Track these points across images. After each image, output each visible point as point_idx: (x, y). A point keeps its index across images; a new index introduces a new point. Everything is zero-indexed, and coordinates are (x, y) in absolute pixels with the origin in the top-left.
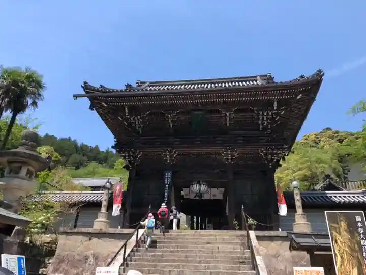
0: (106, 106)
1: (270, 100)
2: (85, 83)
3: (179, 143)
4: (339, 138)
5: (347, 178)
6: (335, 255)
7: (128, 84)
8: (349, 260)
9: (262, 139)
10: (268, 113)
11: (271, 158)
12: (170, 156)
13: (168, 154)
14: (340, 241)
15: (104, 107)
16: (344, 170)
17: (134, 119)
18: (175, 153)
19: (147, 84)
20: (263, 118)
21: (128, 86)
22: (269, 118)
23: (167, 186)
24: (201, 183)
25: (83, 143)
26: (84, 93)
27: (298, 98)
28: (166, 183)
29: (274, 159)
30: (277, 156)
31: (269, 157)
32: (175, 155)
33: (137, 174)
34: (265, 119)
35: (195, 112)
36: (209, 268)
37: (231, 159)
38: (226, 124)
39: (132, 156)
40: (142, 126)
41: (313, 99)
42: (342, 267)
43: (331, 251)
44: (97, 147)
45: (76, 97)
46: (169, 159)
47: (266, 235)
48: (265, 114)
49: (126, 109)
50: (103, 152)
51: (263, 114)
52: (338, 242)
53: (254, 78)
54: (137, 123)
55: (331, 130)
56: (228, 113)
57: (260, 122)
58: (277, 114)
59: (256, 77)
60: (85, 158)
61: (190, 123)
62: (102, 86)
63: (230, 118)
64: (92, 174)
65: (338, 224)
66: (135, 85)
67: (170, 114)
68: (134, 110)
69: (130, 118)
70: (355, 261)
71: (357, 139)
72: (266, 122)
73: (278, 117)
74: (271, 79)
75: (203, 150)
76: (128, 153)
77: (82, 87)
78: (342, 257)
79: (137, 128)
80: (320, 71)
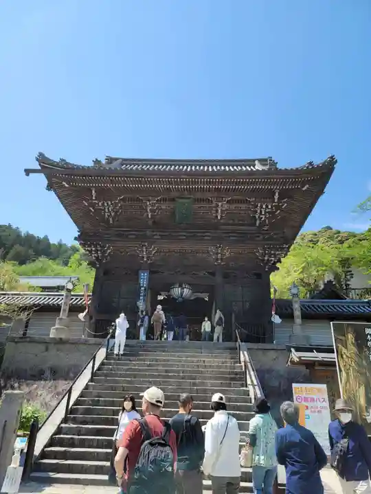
0: (67, 186)
1: (271, 189)
2: (41, 155)
3: (159, 237)
4: (339, 238)
5: (349, 285)
6: (340, 371)
7: (97, 160)
8: (355, 377)
9: (259, 237)
10: (267, 206)
11: (268, 260)
12: (147, 253)
13: (144, 250)
14: (347, 356)
15: (65, 187)
16: (346, 275)
17: (103, 204)
18: (153, 250)
19: (119, 161)
20: (261, 211)
21: (97, 162)
22: (268, 212)
23: (143, 289)
24: (184, 286)
25: (28, 232)
26: (39, 168)
27: (304, 189)
28: (142, 285)
29: (271, 260)
30: (275, 257)
31: (266, 258)
32: (153, 252)
33: (106, 273)
34: (263, 213)
35: (181, 200)
36: (194, 384)
37: (222, 259)
38: (217, 217)
39: (101, 251)
40: (113, 214)
41: (321, 192)
42: (348, 384)
43: (335, 366)
44: (46, 238)
45: (28, 172)
46: (145, 256)
47: (260, 347)
48: (264, 207)
49: (93, 192)
50: (54, 244)
51: (261, 207)
52: (344, 356)
53: (251, 162)
54: (107, 210)
55: (331, 229)
56: (220, 204)
57: (257, 217)
58: (278, 207)
59: (254, 161)
60: (31, 252)
61: (173, 214)
62: (62, 160)
63: (221, 210)
64: (42, 272)
65: (344, 336)
66: (104, 162)
67: (149, 201)
68: (103, 194)
69: (98, 204)
70: (362, 379)
71: (360, 240)
72: (264, 216)
73: (279, 211)
74: (274, 164)
75: (188, 246)
76: (95, 246)
77: (37, 160)
78: (347, 374)
79: (106, 216)
80: (332, 157)
